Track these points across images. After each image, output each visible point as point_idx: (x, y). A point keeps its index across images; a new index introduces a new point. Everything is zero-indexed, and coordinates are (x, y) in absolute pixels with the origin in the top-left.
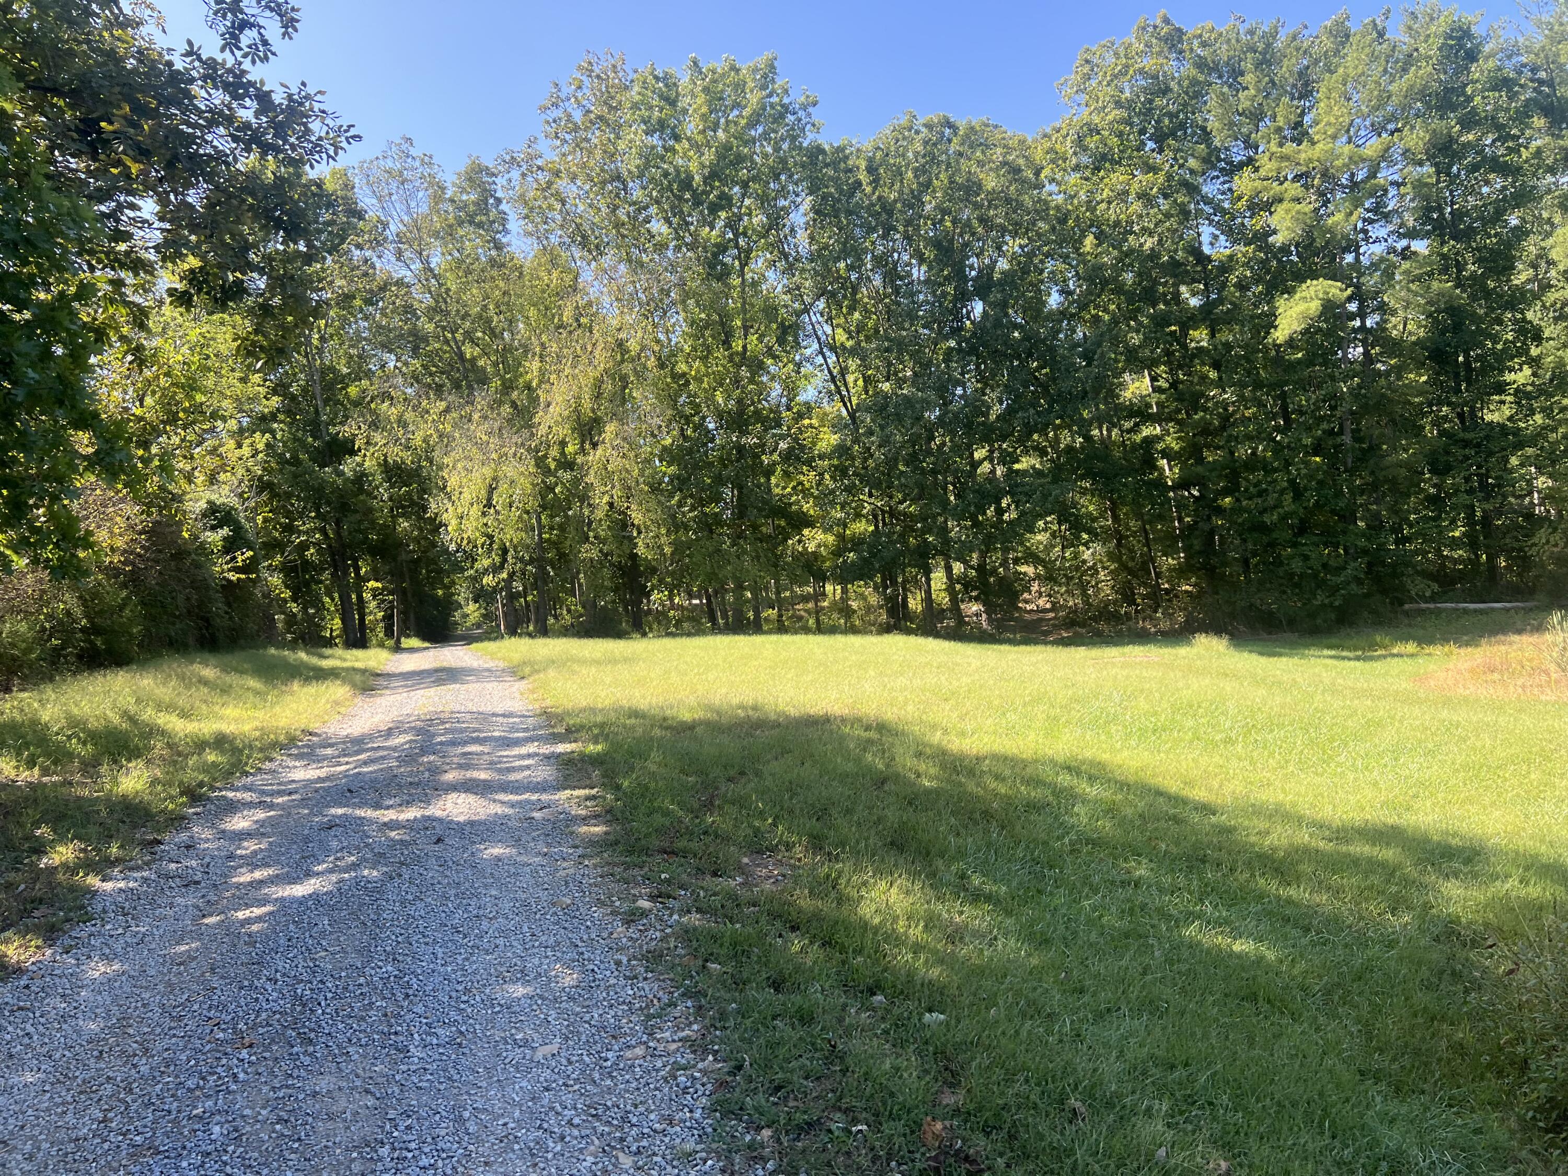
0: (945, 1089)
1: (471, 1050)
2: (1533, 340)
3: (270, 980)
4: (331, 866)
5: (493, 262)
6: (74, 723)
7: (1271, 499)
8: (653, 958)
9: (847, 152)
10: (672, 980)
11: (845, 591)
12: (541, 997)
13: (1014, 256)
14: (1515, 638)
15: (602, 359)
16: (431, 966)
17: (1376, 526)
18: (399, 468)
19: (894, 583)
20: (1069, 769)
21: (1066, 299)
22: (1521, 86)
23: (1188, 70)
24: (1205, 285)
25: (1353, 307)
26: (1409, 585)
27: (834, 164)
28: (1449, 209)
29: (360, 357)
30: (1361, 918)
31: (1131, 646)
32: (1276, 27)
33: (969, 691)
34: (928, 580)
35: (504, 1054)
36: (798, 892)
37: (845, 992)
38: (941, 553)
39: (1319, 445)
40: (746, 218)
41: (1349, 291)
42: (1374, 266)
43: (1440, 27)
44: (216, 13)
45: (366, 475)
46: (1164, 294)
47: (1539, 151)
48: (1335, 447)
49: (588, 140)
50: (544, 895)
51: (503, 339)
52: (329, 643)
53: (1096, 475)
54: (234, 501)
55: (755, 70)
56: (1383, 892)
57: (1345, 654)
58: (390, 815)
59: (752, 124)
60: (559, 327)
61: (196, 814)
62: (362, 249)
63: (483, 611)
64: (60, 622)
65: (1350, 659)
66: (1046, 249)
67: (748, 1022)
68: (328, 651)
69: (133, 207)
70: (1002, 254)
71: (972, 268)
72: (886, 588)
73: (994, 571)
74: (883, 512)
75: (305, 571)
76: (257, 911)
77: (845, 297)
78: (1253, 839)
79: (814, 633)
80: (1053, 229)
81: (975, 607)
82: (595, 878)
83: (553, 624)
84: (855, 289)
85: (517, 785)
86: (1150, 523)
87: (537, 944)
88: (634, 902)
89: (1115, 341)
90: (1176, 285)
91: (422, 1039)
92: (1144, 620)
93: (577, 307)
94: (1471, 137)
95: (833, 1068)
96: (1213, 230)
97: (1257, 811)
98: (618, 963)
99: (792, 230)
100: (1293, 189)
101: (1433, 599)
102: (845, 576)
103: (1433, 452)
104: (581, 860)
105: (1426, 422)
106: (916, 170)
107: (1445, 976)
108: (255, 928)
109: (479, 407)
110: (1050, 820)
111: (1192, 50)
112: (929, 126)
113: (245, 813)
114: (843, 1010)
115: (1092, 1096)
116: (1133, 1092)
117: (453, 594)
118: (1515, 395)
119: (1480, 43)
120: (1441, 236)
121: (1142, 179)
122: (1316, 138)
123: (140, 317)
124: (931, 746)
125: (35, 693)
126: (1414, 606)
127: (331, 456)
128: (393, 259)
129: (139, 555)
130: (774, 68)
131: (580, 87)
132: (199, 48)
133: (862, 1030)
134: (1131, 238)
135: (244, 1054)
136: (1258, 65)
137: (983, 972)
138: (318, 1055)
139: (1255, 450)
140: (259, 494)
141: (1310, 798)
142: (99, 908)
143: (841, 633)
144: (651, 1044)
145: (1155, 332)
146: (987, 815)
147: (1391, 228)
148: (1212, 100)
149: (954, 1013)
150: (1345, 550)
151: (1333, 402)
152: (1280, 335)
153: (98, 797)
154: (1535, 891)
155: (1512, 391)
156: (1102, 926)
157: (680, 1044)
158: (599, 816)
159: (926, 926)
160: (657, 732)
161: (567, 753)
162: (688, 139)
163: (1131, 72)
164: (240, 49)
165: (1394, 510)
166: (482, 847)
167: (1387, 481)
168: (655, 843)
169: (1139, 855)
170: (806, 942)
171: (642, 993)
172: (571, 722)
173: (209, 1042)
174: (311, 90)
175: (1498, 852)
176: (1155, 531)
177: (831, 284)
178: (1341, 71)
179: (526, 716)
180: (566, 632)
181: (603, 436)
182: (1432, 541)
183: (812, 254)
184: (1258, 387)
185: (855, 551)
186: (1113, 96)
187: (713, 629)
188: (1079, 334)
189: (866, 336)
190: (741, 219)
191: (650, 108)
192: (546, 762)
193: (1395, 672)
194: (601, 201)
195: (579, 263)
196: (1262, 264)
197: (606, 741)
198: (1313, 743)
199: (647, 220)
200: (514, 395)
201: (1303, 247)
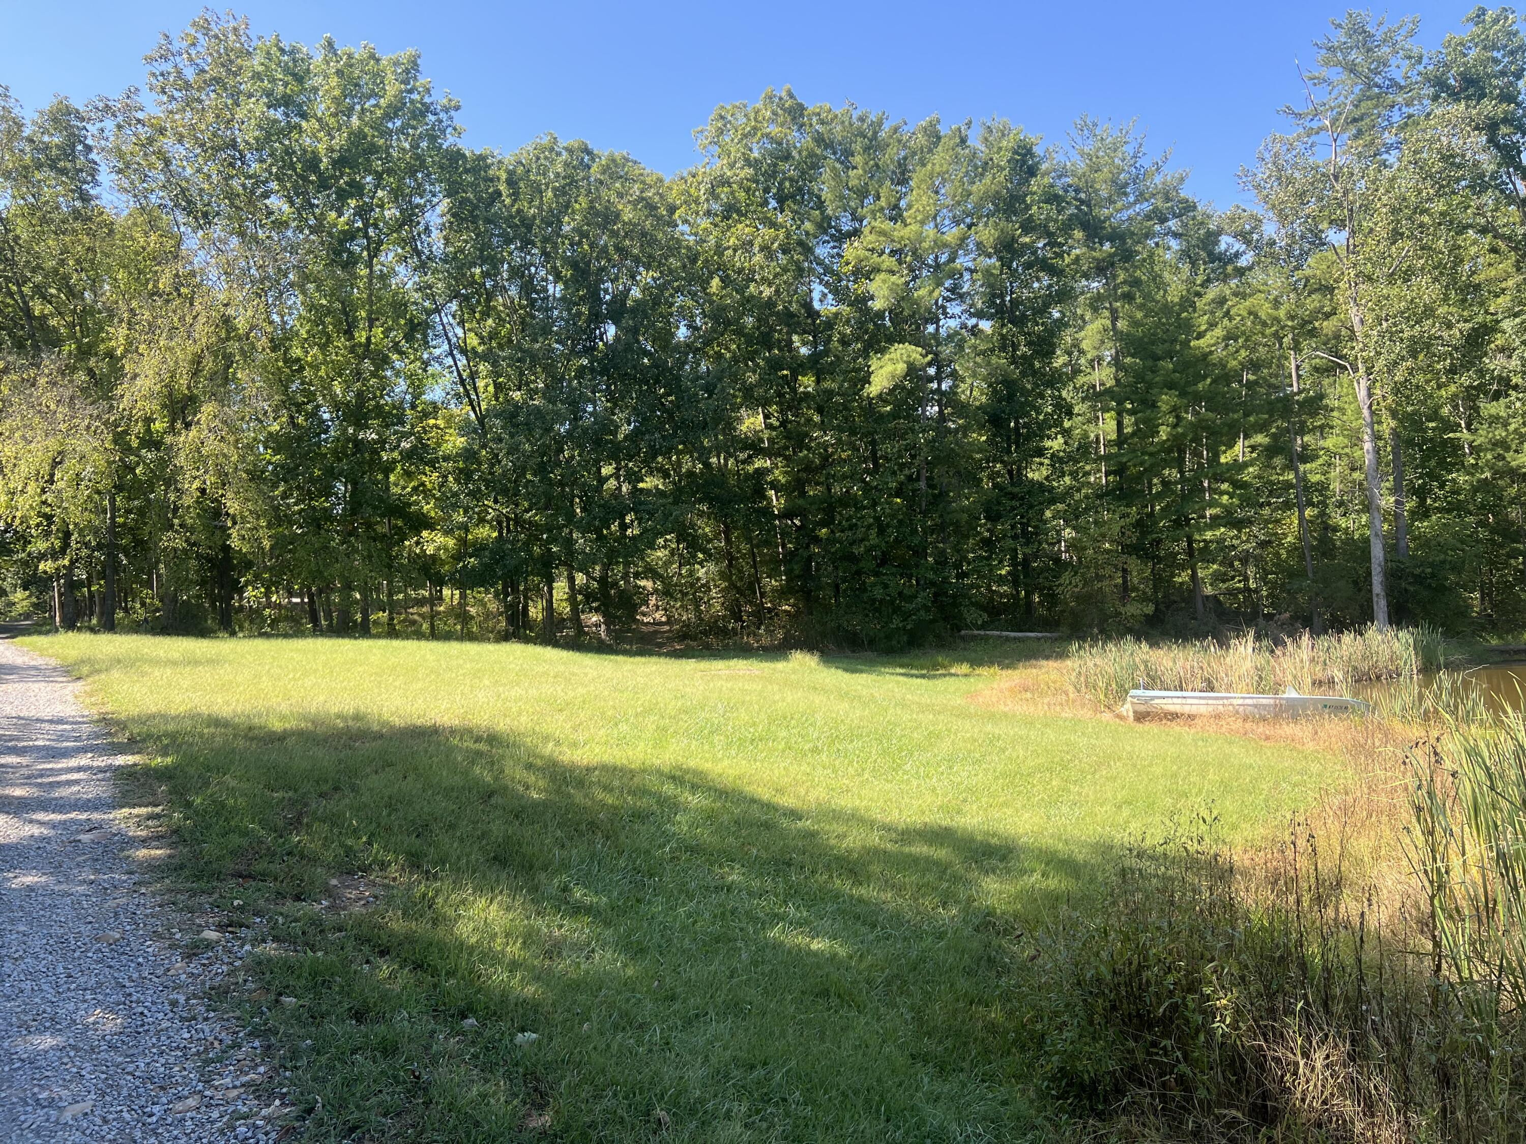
0: (534, 1112)
2: (1066, 414)
5: (76, 214)
7: (860, 533)
8: (217, 995)
9: (489, 161)
10: (238, 1019)
11: (463, 596)
12: (74, 1048)
13: (647, 287)
14: (1044, 663)
15: (203, 333)
17: (942, 562)
19: (516, 590)
20: (673, 778)
21: (693, 333)
22: (1067, 203)
23: (807, 142)
24: (814, 337)
25: (932, 371)
26: (966, 614)
27: (474, 171)
28: (1008, 298)
30: (919, 913)
31: (735, 660)
32: (882, 119)
33: (584, 702)
34: (551, 589)
35: (22, 1118)
36: (390, 913)
37: (434, 1017)
38: (565, 564)
39: (901, 489)
40: (378, 210)
41: (930, 357)
42: (950, 337)
43: (1010, 142)
46: (779, 341)
47: (1078, 258)
48: (914, 491)
49: (200, 101)
50: (86, 929)
51: (83, 299)
53: (712, 499)
55: (397, 63)
56: (937, 889)
59: (388, 117)
60: (153, 294)
63: (34, 600)
65: (917, 677)
66: (676, 284)
67: (323, 1059)
70: (635, 283)
71: (606, 291)
72: (507, 595)
73: (615, 584)
74: (508, 519)
77: (478, 302)
78: (833, 842)
79: (427, 639)
80: (684, 266)
81: (595, 618)
82: (153, 907)
83: (122, 619)
84: (490, 296)
85: (61, 802)
86: (758, 547)
87: (73, 986)
88: (199, 933)
89: (735, 379)
90: (789, 334)
92: (748, 636)
93: (177, 275)
94: (1028, 239)
95: (415, 1102)
96: (822, 288)
97: (836, 816)
98: (174, 1003)
99: (427, 230)
100: (888, 262)
101: (982, 627)
102: (465, 581)
103: (989, 502)
104: (136, 888)
105: (984, 475)
106: (555, 189)
107: (982, 963)
109: (46, 371)
110: (653, 829)
111: (811, 125)
112: (570, 151)
114: (431, 1037)
115: (676, 1105)
116: (716, 1096)
118: (1051, 459)
119: (1038, 162)
120: (1002, 318)
121: (766, 232)
122: (908, 221)
124: (542, 757)
126: (969, 632)
130: (417, 65)
131: (194, 44)
133: (450, 1057)
134: (752, 285)
136: (866, 149)
137: (578, 986)
141: (881, 803)
143: (457, 639)
144: (207, 1093)
145: (769, 374)
146: (593, 826)
147: (964, 307)
148: (826, 174)
149: (547, 1031)
150: (917, 581)
151: (913, 452)
152: (872, 390)
154: (1052, 883)
155: (1049, 455)
156: (695, 933)
157: (242, 1090)
158: (162, 837)
159: (524, 943)
160: (241, 743)
161: (127, 766)
162: (319, 120)
163: (759, 135)
165: (957, 549)
166: (11, 875)
167: (952, 523)
168: (230, 865)
169: (733, 861)
170: (396, 966)
171: (201, 1035)
172: (136, 730)
175: (1026, 849)
176: (761, 554)
177: (464, 287)
178: (929, 166)
179: (80, 723)
180: (138, 628)
181: (199, 416)
182: (984, 577)
183: (447, 255)
184: (853, 433)
185: (477, 556)
186: (744, 154)
187: (314, 631)
188: (703, 368)
189: (499, 344)
190: (373, 210)
191: (273, 80)
192: (100, 776)
193: (952, 689)
194: (212, 168)
195: (182, 229)
196: (861, 325)
197: (177, 752)
198: (885, 752)
199: (266, 195)
200: (92, 362)
201: (895, 314)
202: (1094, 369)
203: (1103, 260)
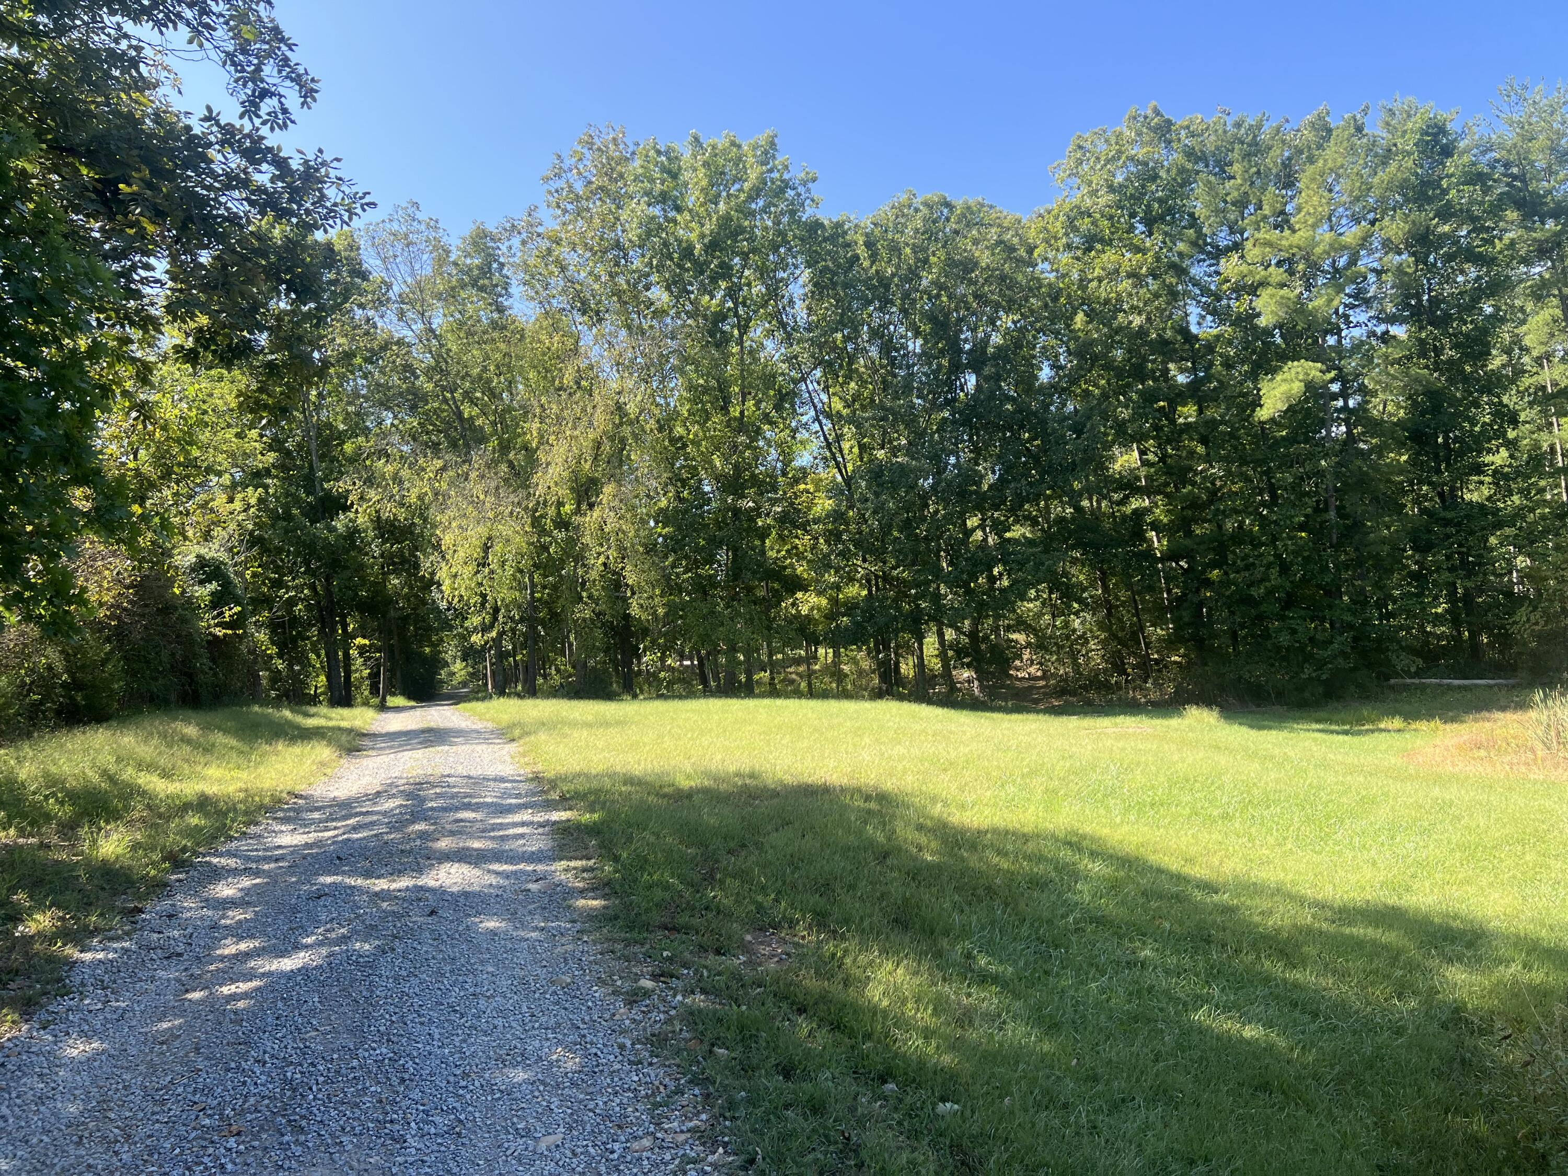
1: (471, 1140)
2: (1510, 423)
3: (259, 1061)
4: (321, 938)
5: (494, 325)
6: (53, 782)
7: (1259, 572)
8: (657, 1042)
9: (846, 227)
10: (678, 1066)
11: (837, 654)
12: (543, 1082)
13: (1008, 331)
14: (1499, 715)
15: (602, 421)
16: (428, 1048)
17: (1360, 601)
18: (393, 525)
19: (887, 648)
20: (1070, 844)
21: (1057, 374)
22: (1495, 181)
23: (1177, 157)
24: (1193, 363)
25: (1335, 388)
26: (1394, 660)
27: (832, 239)
28: (1426, 297)
29: (358, 414)
30: (1368, 1003)
31: (1122, 717)
32: (1261, 122)
33: (967, 761)
34: (921, 646)
35: (506, 1145)
36: (803, 972)
37: (855, 1079)
38: (932, 618)
39: (1306, 521)
40: (745, 288)
41: (1333, 374)
42: (1355, 349)
43: (1416, 123)
44: (236, 81)
45: (359, 532)
46: (1153, 371)
47: (1513, 243)
48: (1322, 523)
49: (588, 210)
50: (542, 973)
51: (502, 400)
52: (314, 700)
53: (1086, 545)
54: (223, 556)
55: (755, 148)
56: (1388, 977)
57: (1334, 727)
58: (382, 884)
59: (751, 198)
60: (560, 389)
61: (179, 881)
62: (364, 309)
63: (471, 670)
64: (41, 677)
65: (1338, 733)
66: (1038, 324)
67: (759, 1112)
68: (313, 710)
69: (148, 267)
70: (996, 329)
71: (966, 341)
72: (879, 652)
73: (986, 638)
74: (877, 577)
75: (292, 627)
76: (244, 987)
77: (841, 366)
78: (1257, 919)
79: (807, 698)
80: (1046, 306)
81: (966, 674)
82: (594, 955)
83: (543, 684)
84: (852, 359)
85: (511, 854)
86: (1139, 593)
87: (537, 1025)
88: (636, 981)
89: (1105, 415)
90: (1164, 363)
91: (419, 1128)
92: (1134, 690)
93: (578, 371)
94: (1446, 228)
95: (848, 1163)
96: (1200, 310)
97: (1256, 889)
98: (622, 1047)
99: (791, 302)
100: (1277, 274)
101: (1417, 675)
102: (837, 640)
103: (1415, 530)
104: (579, 935)
105: (1407, 500)
106: (914, 246)
107: (1455, 1066)
108: (241, 1004)
109: (476, 466)
110: (1053, 898)
111: (1180, 140)
112: (928, 205)
113: (230, 880)
114: (855, 1098)
117: (440, 652)
118: (1493, 476)
119: (1455, 140)
120: (1419, 321)
121: (1130, 259)
122: (1297, 227)
123: (144, 373)
124: (932, 818)
125: (12, 750)
126: (1400, 681)
127: (324, 512)
128: (395, 319)
129: (125, 609)
130: (775, 145)
131: (580, 159)
132: (218, 114)
133: (875, 1121)
134: (1121, 315)
135: (232, 1142)
136: (1247, 156)
137: (995, 1058)
138: (310, 1145)
139: (1242, 523)
140: (249, 549)
141: (1311, 876)
142: (78, 980)
143: (834, 697)
144: (659, 1135)
145: (1144, 408)
146: (990, 891)
147: (1372, 313)
148: (1199, 189)
149: (969, 1104)
150: (1331, 624)
151: (1318, 480)
152: (1263, 414)
153: (78, 862)
154: (1537, 976)
155: (1490, 472)
156: (1111, 1010)
157: (689, 1135)
158: (597, 889)
159: (935, 1009)
160: (654, 800)
161: (562, 822)
162: (690, 211)
163: (1123, 158)
164: (259, 116)
165: (1378, 586)
166: (477, 920)
167: (1370, 556)
168: (656, 917)
169: (1144, 935)
170: (814, 1025)
171: (648, 1079)
172: (565, 789)
173: (194, 1128)
174: (327, 157)
175: (1496, 935)
176: (1143, 601)
177: (827, 353)
178: (1320, 163)
179: (518, 781)
180: (555, 693)
181: (601, 496)
182: (1415, 616)
183: (810, 324)
184: (1244, 462)
185: (848, 615)
186: (1107, 180)
187: (705, 691)
188: (1070, 407)
189: (862, 405)
190: (741, 289)
191: (652, 181)
192: (541, 830)
193: (1383, 747)
194: (600, 269)
195: (579, 327)
196: (1247, 345)
197: (602, 808)
198: (1308, 820)
199: (647, 288)
200: (511, 455)
201: (1287, 329)
202: (1543, 368)
203: (1547, 241)
